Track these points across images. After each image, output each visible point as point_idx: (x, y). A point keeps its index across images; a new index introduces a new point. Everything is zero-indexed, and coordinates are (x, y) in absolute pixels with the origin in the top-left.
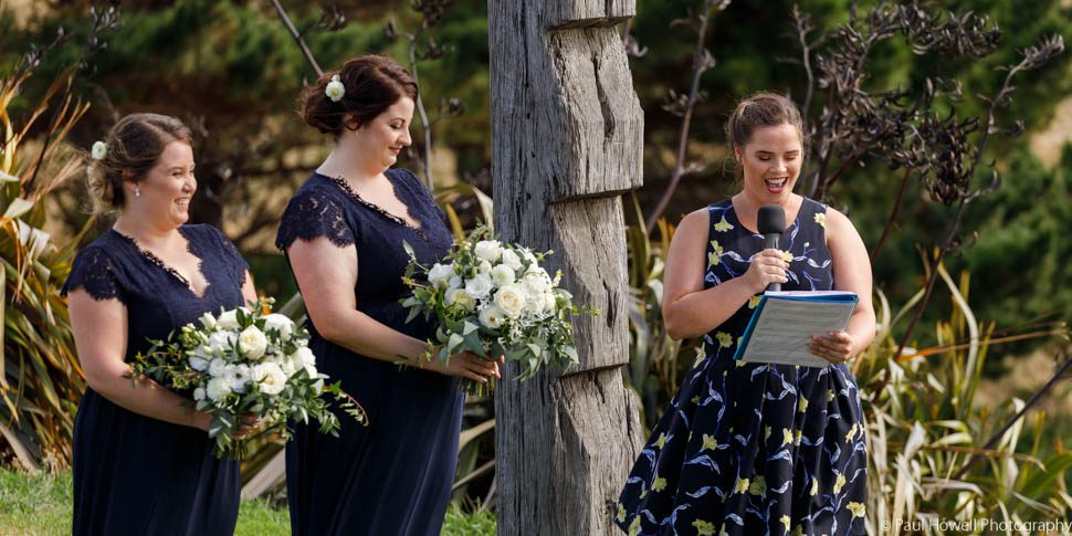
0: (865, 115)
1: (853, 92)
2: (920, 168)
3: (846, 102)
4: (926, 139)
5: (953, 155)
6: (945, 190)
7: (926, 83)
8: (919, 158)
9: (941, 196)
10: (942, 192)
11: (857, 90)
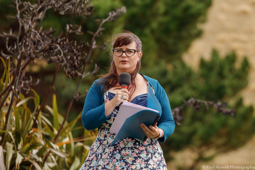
0: (36, 41)
1: (31, 31)
2: (61, 63)
3: (28, 35)
4: (63, 51)
5: (75, 58)
6: (72, 73)
7: (66, 26)
8: (61, 60)
9: (71, 75)
10: (71, 73)
11: (33, 30)
